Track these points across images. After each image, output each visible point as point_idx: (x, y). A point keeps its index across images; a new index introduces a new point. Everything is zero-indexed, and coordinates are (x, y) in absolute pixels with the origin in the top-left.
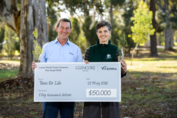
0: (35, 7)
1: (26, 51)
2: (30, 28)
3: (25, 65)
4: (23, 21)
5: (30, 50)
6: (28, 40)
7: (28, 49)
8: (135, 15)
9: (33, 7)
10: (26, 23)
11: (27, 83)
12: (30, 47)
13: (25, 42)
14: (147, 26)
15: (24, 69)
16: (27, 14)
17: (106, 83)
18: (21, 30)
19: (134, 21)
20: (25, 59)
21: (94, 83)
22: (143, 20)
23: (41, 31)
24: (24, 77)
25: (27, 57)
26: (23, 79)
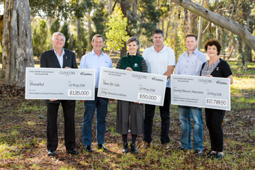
0: (20, 11)
1: (9, 58)
2: (13, 33)
3: (7, 72)
4: (6, 25)
5: (13, 56)
6: (11, 45)
7: (11, 55)
8: (110, 21)
9: (17, 11)
10: (10, 27)
11: (11, 91)
12: (13, 53)
13: (7, 48)
14: (121, 32)
15: (7, 76)
16: (11, 18)
17: (154, 91)
18: (3, 35)
19: (108, 26)
20: (8, 66)
21: (144, 89)
22: (118, 25)
23: (24, 37)
24: (7, 84)
25: (10, 64)
26: (6, 87)
